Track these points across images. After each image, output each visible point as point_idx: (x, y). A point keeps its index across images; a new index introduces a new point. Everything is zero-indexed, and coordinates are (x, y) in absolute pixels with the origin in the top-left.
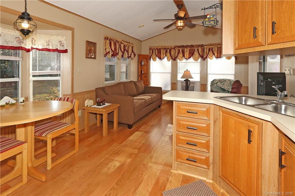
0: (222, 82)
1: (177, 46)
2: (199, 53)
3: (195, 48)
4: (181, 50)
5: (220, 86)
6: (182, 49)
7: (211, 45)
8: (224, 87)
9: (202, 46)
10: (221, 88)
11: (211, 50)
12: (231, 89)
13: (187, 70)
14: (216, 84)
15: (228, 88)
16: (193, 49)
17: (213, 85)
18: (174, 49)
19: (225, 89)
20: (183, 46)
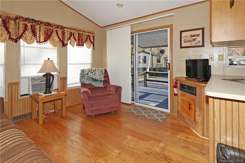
0: (92, 72)
1: (22, 18)
2: (58, 36)
3: (53, 28)
4: (29, 25)
5: (91, 77)
6: (31, 24)
7: (72, 29)
8: (95, 77)
9: (62, 27)
10: (92, 79)
11: (72, 35)
12: (103, 78)
13: (49, 59)
14: (87, 75)
15: (100, 77)
16: (50, 29)
17: (83, 76)
18: (15, 20)
19: (97, 79)
20: (33, 21)
